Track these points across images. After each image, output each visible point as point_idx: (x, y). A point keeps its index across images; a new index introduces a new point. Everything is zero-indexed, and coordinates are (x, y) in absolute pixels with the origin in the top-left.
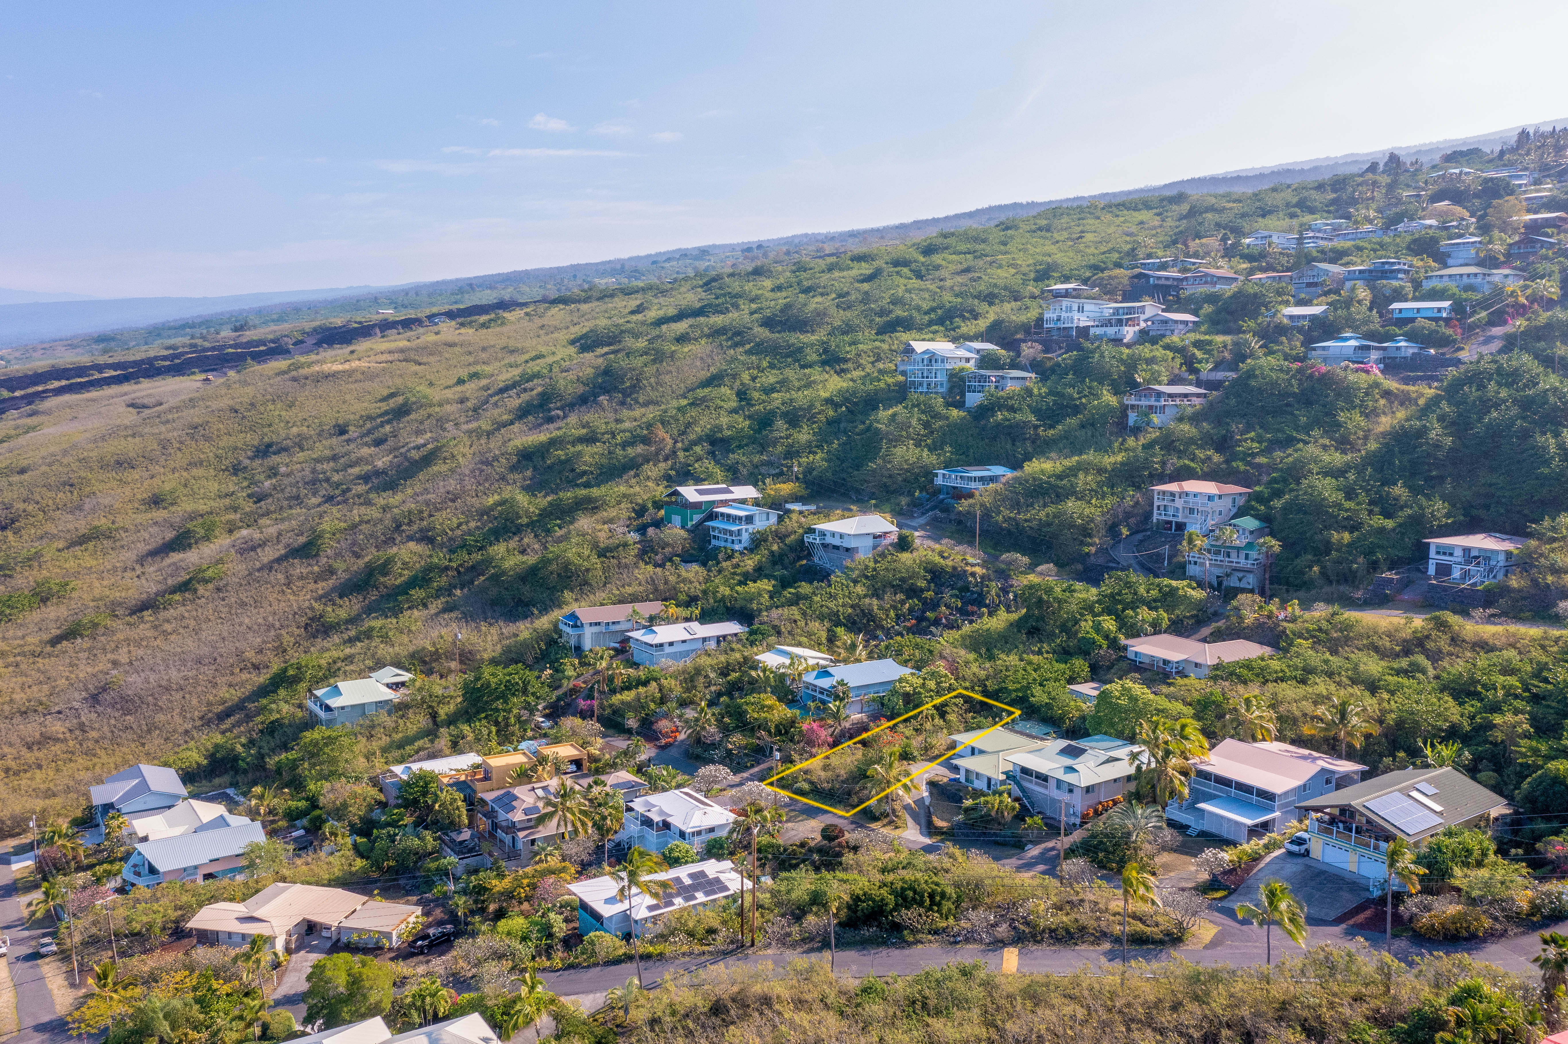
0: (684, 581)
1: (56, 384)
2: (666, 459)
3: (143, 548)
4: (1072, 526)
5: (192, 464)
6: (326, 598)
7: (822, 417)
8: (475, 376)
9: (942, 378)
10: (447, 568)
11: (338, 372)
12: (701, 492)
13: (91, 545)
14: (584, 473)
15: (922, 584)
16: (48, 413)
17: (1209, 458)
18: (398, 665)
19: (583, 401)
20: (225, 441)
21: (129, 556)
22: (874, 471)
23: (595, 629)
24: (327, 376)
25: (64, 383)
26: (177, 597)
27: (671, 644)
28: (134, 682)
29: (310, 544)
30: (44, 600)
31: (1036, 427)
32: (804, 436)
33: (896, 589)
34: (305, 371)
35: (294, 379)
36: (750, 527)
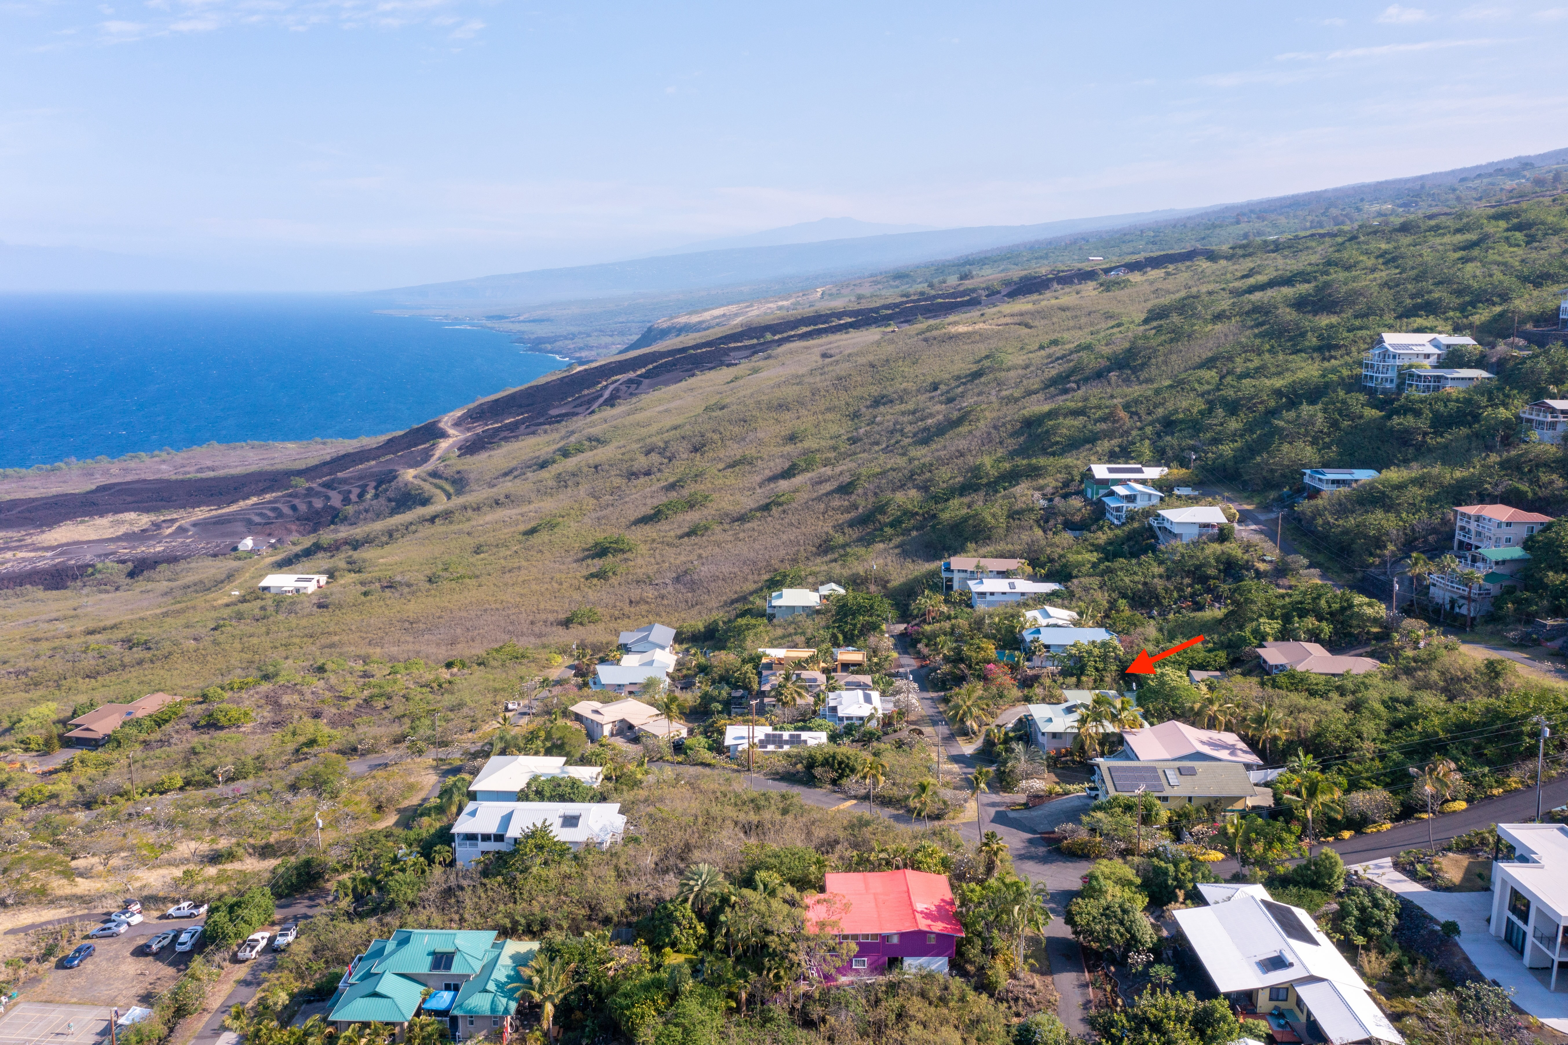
0: (1052, 545)
1: (805, 329)
2: (1122, 436)
3: (768, 473)
4: (1366, 536)
5: (828, 410)
6: (840, 528)
7: (1261, 408)
8: (1055, 342)
9: (1392, 374)
10: (917, 513)
11: (961, 334)
12: (1111, 470)
13: (737, 469)
14: (1057, 443)
15: (1212, 572)
16: (776, 358)
17: (1551, 482)
18: (839, 583)
19: (1099, 375)
20: (859, 391)
21: (758, 479)
22: (1259, 464)
23: (962, 575)
24: (952, 337)
25: (812, 328)
26: (758, 514)
27: (992, 594)
28: (705, 571)
29: (851, 484)
30: (692, 507)
31: (1425, 434)
32: (1234, 425)
33: (1189, 573)
34: (935, 333)
35: (926, 340)
36: (1131, 506)
